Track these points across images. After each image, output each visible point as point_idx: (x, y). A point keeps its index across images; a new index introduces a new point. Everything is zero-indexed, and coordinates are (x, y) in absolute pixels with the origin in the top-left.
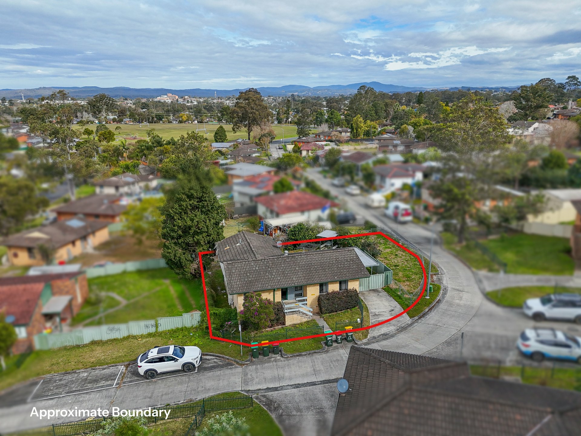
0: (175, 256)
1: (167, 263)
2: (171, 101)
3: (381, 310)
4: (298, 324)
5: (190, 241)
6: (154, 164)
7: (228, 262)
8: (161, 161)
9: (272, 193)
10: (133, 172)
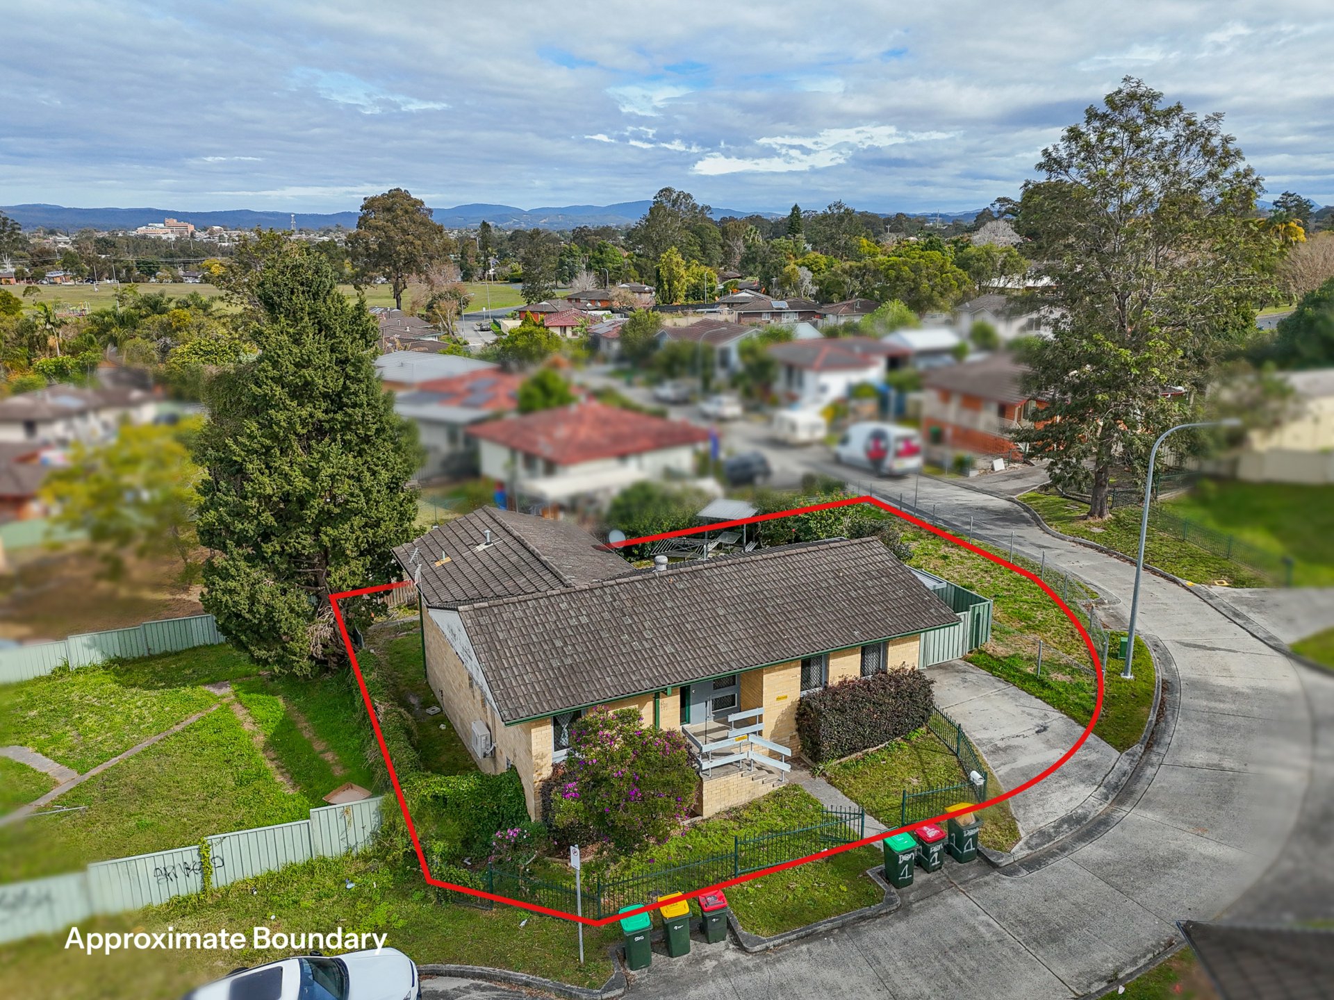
0: (252, 599)
1: (224, 629)
2: (177, 238)
3: (1008, 732)
4: (746, 807)
5: (304, 547)
6: (144, 360)
7: (476, 605)
8: (164, 351)
9: (513, 416)
10: (80, 384)
